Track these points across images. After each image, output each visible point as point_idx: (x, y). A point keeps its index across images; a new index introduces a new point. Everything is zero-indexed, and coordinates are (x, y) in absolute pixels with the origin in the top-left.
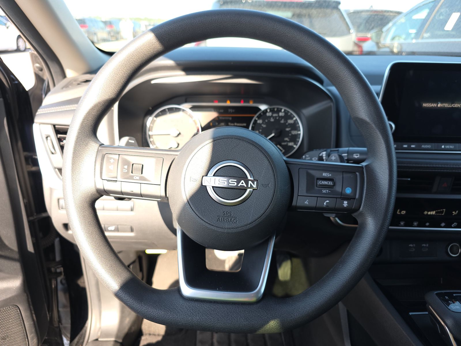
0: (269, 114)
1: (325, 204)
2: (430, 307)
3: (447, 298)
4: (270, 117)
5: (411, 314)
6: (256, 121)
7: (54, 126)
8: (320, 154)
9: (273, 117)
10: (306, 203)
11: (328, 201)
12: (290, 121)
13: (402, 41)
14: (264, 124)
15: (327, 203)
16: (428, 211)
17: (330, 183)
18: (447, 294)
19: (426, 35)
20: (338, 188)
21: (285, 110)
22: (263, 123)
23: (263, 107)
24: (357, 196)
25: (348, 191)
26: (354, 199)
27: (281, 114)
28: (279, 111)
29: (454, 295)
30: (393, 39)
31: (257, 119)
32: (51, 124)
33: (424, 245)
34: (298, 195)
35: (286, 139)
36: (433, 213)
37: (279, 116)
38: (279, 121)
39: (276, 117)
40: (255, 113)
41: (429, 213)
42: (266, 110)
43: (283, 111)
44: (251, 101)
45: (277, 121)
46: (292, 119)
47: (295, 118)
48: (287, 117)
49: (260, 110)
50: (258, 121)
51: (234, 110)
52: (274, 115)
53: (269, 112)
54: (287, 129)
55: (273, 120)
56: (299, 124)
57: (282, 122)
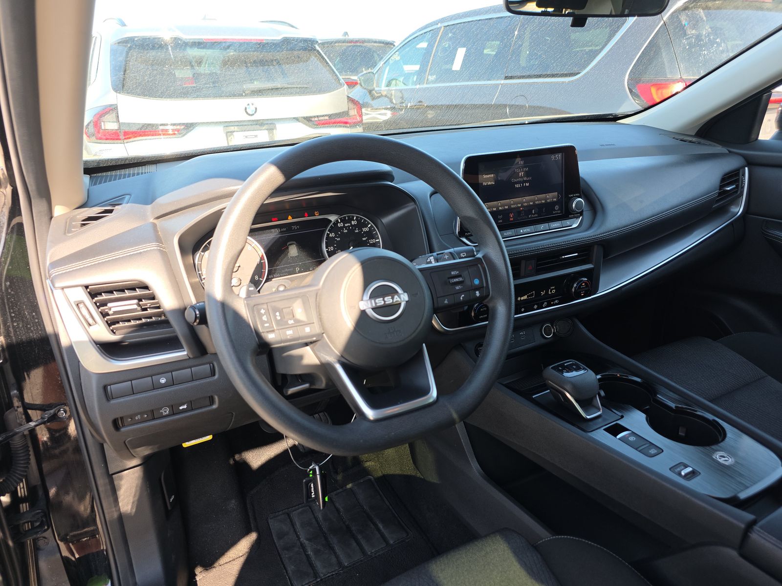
0: (340, 225)
1: (461, 298)
2: (549, 382)
3: (560, 368)
4: (342, 228)
5: (534, 397)
6: (328, 235)
7: (87, 287)
8: (427, 259)
9: (346, 227)
10: (446, 302)
11: (463, 296)
12: (365, 229)
13: (401, 86)
14: (337, 238)
15: (463, 297)
16: (521, 297)
17: (461, 279)
18: (559, 366)
19: (432, 78)
20: (468, 282)
21: (357, 217)
22: (335, 237)
23: (333, 218)
24: (485, 285)
25: (477, 282)
26: (483, 287)
27: (353, 223)
28: (352, 219)
29: (565, 365)
30: (389, 84)
31: (329, 233)
32: (82, 286)
33: (522, 333)
34: (437, 298)
36: (525, 297)
37: (352, 225)
38: (353, 230)
39: (349, 226)
40: (326, 227)
41: (522, 298)
42: (337, 221)
43: (355, 219)
44: (316, 213)
45: (351, 231)
46: (366, 226)
47: (370, 225)
48: (361, 225)
49: (331, 221)
50: (330, 235)
51: (298, 227)
52: (346, 225)
53: (340, 223)
54: (364, 239)
55: (346, 231)
56: (375, 231)
57: (357, 231)
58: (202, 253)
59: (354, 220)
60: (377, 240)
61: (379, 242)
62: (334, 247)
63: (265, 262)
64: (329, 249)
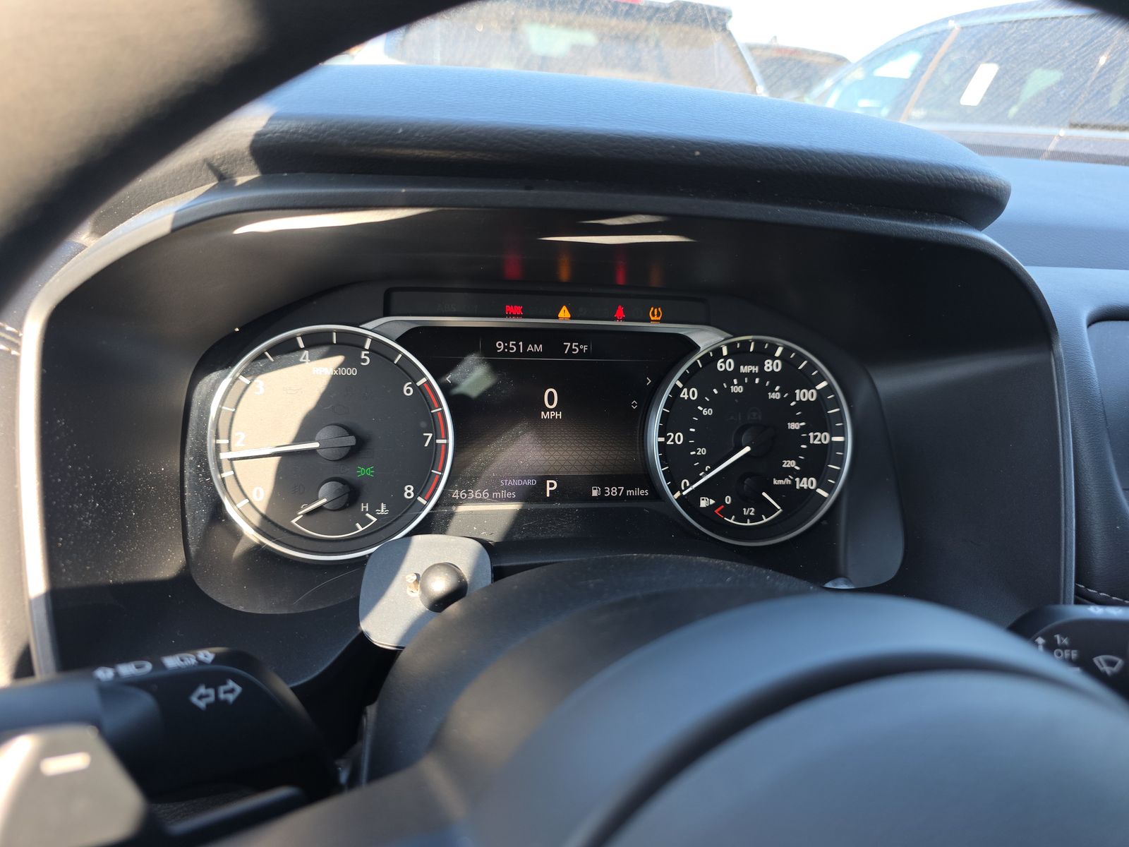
0: (725, 366)
4: (728, 377)
6: (676, 391)
9: (741, 377)
12: (805, 395)
14: (706, 406)
21: (787, 350)
22: (700, 401)
23: (705, 339)
27: (769, 365)
31: (680, 385)
35: (791, 464)
37: (762, 374)
38: (764, 391)
39: (751, 376)
40: (676, 363)
42: (717, 352)
43: (778, 353)
44: (655, 313)
45: (756, 392)
46: (811, 386)
47: (824, 384)
48: (793, 377)
49: (695, 348)
50: (684, 395)
51: (585, 348)
52: (744, 369)
53: (726, 358)
54: (794, 426)
55: (740, 389)
56: (838, 405)
57: (775, 396)
58: (246, 381)
59: (774, 359)
60: (835, 439)
61: (842, 446)
62: (688, 436)
63: (447, 445)
64: (667, 438)
